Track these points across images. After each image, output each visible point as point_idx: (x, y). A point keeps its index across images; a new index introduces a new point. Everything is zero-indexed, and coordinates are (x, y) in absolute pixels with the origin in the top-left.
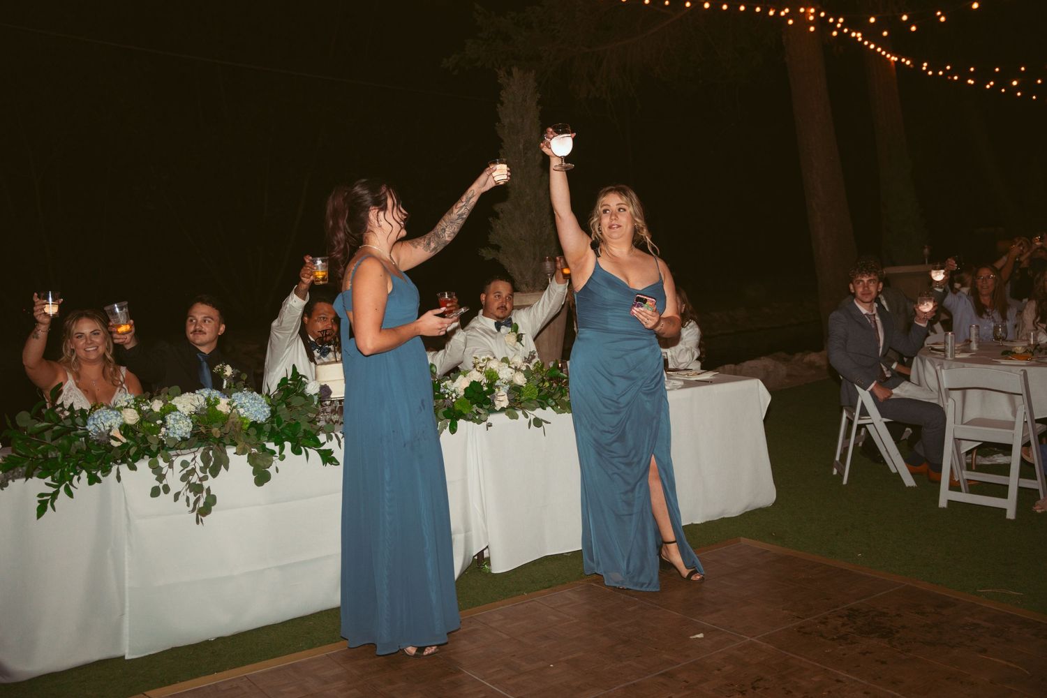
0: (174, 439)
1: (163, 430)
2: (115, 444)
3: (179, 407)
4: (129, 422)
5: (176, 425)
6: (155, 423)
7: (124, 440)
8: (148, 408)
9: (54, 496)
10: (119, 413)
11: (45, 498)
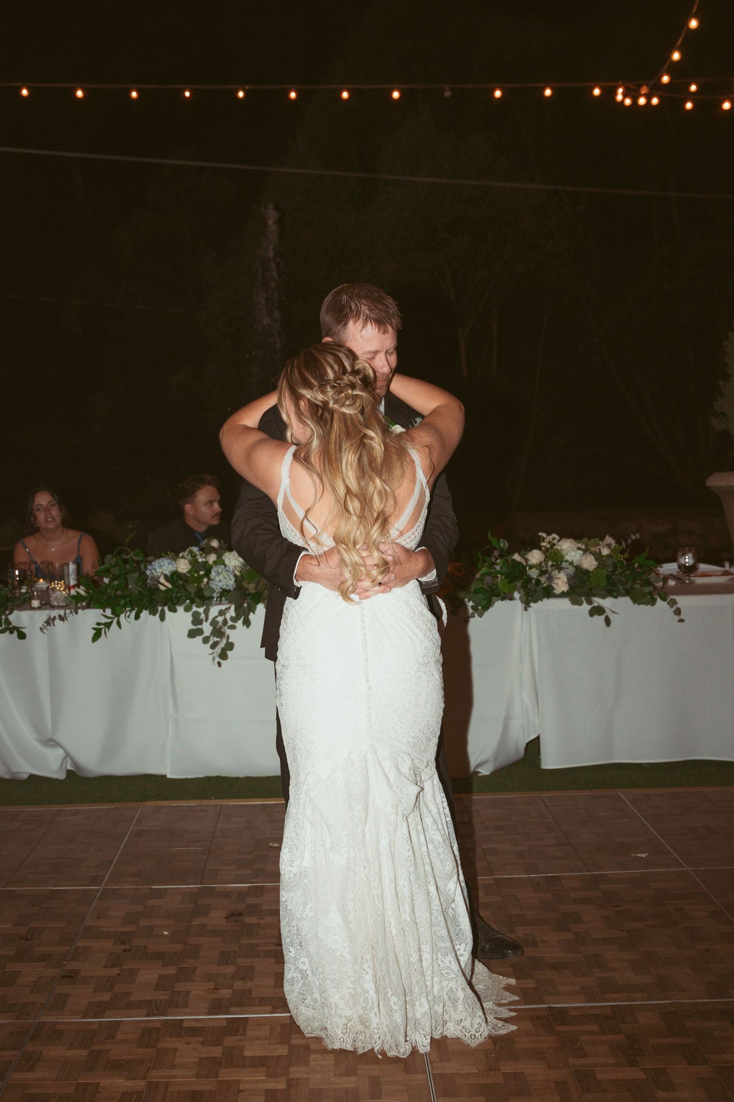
0: (213, 591)
1: (205, 580)
2: (162, 588)
3: (227, 562)
4: (180, 570)
5: (217, 578)
6: (198, 573)
7: (170, 586)
8: (204, 560)
9: (108, 625)
10: (174, 562)
11: (102, 626)
